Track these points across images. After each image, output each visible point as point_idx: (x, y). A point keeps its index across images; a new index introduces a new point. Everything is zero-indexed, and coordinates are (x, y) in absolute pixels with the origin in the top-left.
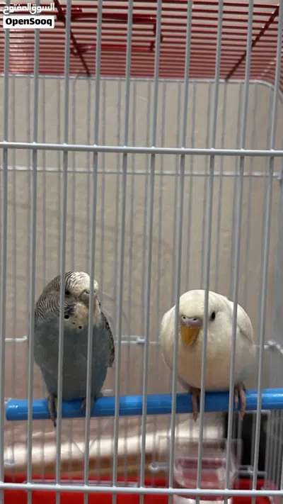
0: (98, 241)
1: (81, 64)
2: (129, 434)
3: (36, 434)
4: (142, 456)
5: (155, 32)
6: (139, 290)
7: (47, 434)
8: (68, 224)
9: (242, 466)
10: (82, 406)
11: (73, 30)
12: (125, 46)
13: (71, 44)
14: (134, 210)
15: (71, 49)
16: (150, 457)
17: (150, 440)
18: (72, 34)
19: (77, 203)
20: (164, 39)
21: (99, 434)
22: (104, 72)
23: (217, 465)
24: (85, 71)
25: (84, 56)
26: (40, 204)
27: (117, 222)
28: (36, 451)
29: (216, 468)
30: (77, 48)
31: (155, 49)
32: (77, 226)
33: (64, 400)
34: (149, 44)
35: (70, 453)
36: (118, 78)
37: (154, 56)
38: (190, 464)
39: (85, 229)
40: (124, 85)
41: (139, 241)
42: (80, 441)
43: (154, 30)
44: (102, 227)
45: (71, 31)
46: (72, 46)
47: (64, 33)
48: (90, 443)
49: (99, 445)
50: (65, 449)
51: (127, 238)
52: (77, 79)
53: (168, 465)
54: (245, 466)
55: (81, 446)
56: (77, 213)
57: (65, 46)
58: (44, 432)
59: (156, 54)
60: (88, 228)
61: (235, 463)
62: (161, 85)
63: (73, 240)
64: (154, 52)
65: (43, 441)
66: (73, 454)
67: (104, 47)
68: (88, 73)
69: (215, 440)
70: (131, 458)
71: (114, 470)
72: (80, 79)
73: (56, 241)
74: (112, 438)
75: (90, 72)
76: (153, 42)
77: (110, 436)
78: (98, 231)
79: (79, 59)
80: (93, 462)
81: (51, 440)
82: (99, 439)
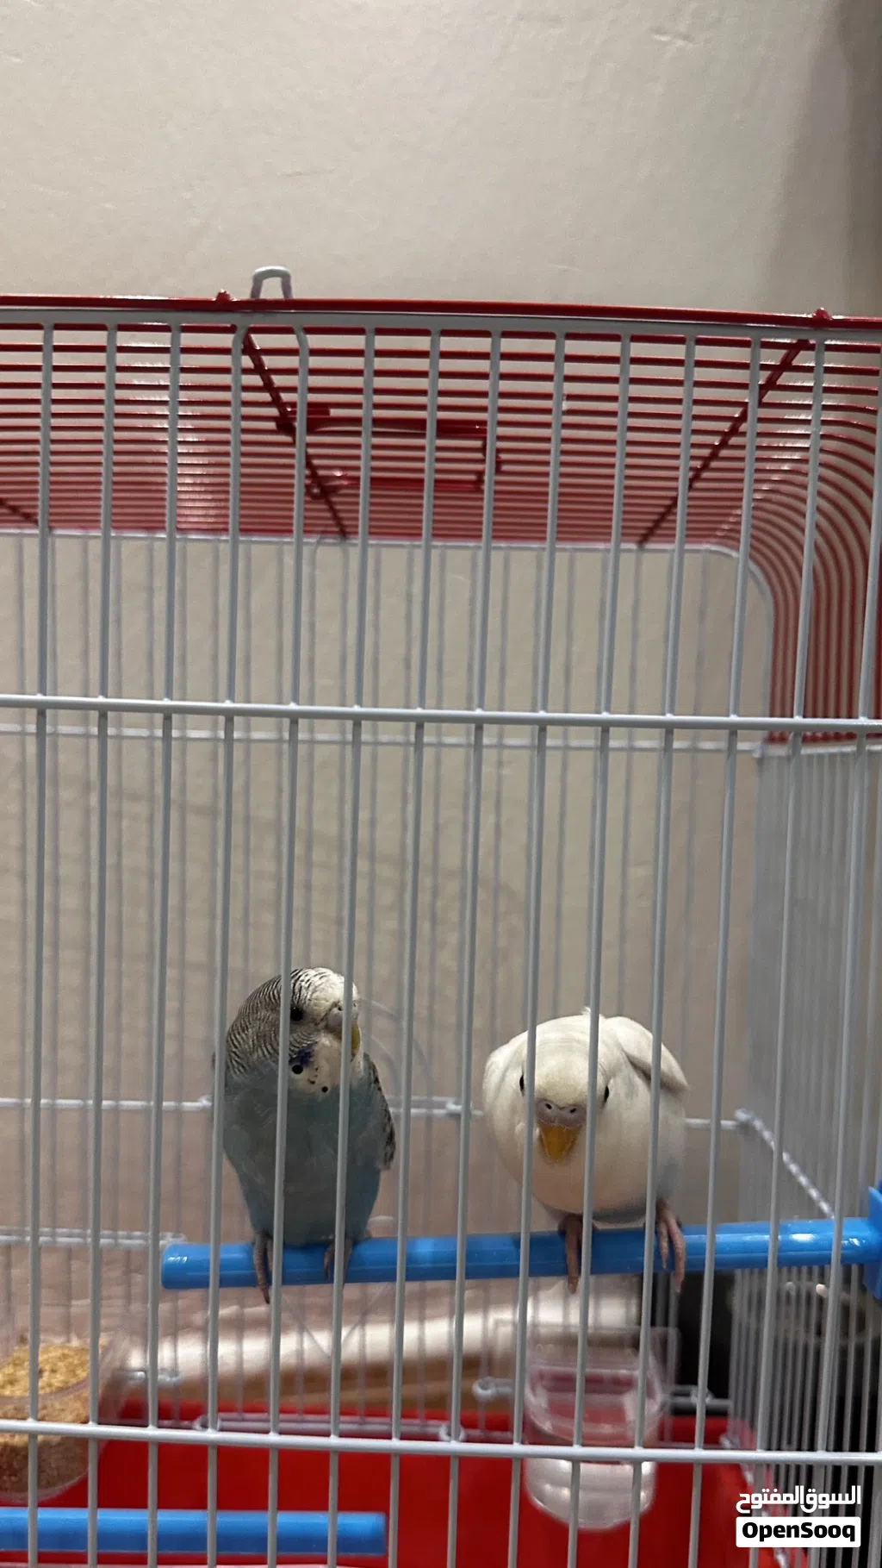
0: (362, 886)
1: (328, 515)
2: (428, 1312)
3: (225, 1312)
4: (455, 1360)
5: (485, 455)
6: (451, 991)
7: (249, 1311)
8: (299, 850)
9: (680, 1388)
10: (326, 1260)
11: (311, 451)
12: (421, 481)
13: (307, 477)
14: (441, 821)
15: (307, 487)
16: (474, 1364)
17: (473, 1326)
18: (309, 458)
19: (318, 806)
20: (505, 468)
21: (364, 1314)
22: (376, 531)
23: (622, 1385)
24: (336, 529)
25: (334, 499)
26: (238, 807)
27: (403, 846)
28: (226, 1349)
29: (620, 1393)
30: (320, 485)
31: (486, 487)
32: (318, 854)
33: (286, 1246)
34: (473, 477)
35: (300, 1353)
36: (407, 543)
37: (482, 499)
38: (562, 1383)
39: (335, 859)
40: (419, 554)
41: (452, 887)
42: (320, 1327)
43: (483, 450)
44: (372, 858)
45: (306, 453)
46: (308, 482)
47: (292, 456)
48: (344, 1332)
49: (363, 1336)
50: (289, 1344)
51: (426, 881)
52: (319, 543)
53: (513, 1386)
54: (686, 1388)
55: (323, 1339)
56: (317, 825)
57: (295, 481)
58: (243, 1306)
59: (486, 495)
60: (341, 856)
61: (663, 1381)
62: (497, 558)
63: (308, 887)
64: (482, 492)
65: (240, 1327)
66: (306, 1356)
67: (375, 482)
68: (344, 532)
69: (620, 1329)
70: (432, 1367)
71: (395, 1393)
72: (325, 544)
73: (271, 885)
74: (392, 1322)
75: (348, 530)
76: (480, 474)
77: (385, 1318)
78: (363, 865)
79: (324, 507)
80: (349, 1375)
81: (259, 1325)
82: (363, 1323)
